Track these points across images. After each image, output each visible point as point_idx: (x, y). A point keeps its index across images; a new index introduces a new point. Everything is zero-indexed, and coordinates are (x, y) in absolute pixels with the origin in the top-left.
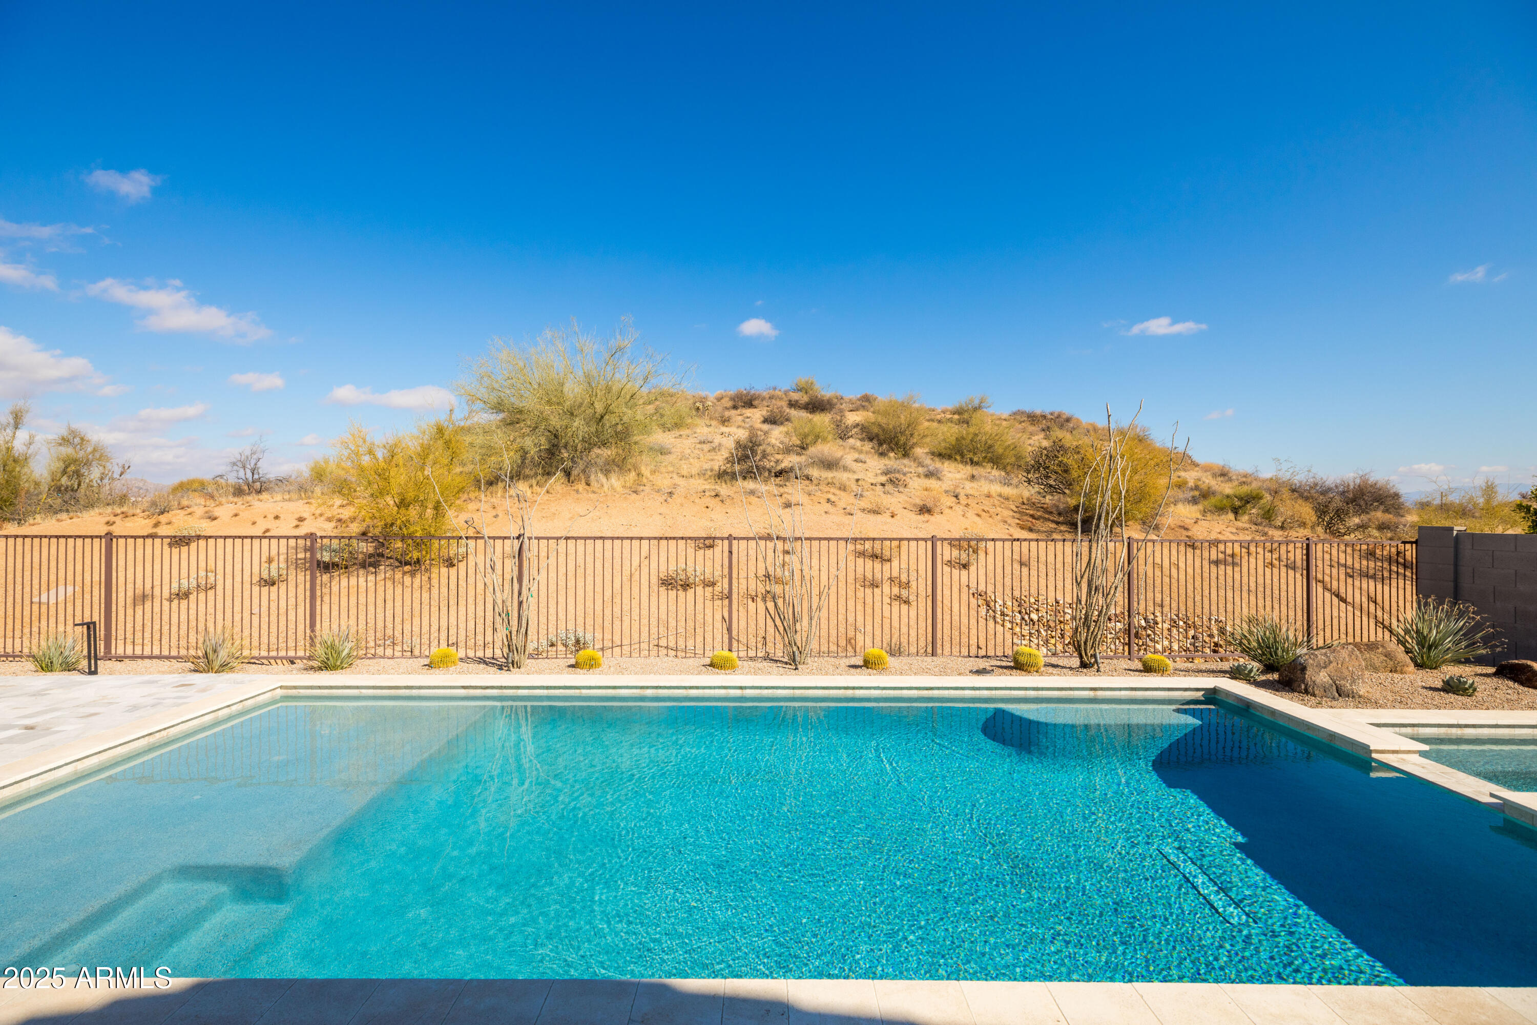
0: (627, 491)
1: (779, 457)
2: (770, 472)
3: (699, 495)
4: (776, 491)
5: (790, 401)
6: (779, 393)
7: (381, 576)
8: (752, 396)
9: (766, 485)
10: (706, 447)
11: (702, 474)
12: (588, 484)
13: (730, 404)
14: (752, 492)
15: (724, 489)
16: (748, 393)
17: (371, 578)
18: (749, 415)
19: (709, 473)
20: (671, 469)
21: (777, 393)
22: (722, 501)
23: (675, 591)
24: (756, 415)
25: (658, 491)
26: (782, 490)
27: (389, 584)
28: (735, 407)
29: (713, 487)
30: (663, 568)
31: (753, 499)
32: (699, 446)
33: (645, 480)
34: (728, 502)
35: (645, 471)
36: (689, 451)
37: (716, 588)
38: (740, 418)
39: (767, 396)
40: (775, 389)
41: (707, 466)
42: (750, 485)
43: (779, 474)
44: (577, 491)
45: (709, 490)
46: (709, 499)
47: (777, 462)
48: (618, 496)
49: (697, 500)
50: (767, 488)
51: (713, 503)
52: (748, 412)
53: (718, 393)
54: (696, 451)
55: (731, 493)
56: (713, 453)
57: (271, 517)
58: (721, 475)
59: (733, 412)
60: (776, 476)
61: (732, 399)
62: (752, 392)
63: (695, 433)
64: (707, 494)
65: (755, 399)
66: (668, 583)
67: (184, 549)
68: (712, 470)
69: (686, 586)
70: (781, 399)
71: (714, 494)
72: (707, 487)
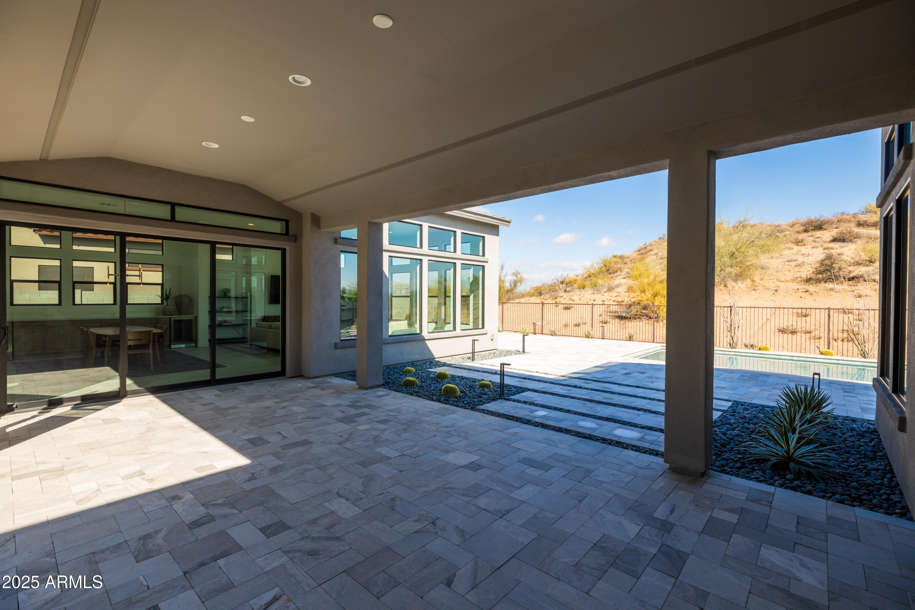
0: (749, 289)
1: (851, 268)
2: (844, 278)
3: (795, 291)
4: (849, 288)
5: (859, 222)
6: (848, 217)
7: (644, 323)
8: (821, 222)
9: (842, 285)
10: (793, 264)
11: (794, 280)
12: (725, 286)
13: (802, 228)
14: (832, 289)
15: (811, 288)
16: (818, 221)
17: (630, 324)
18: (819, 236)
19: (799, 279)
20: (772, 277)
21: (845, 217)
22: (811, 294)
23: (787, 335)
24: (827, 235)
25: (768, 289)
26: (854, 288)
27: (647, 325)
28: (806, 231)
29: (804, 287)
30: (777, 324)
31: (831, 293)
32: (787, 263)
33: (757, 284)
34: (815, 295)
35: (756, 278)
36: (781, 267)
37: (812, 334)
38: (812, 239)
39: (836, 220)
40: (843, 214)
41: (798, 275)
42: (830, 285)
43: (853, 279)
44: (721, 290)
45: (802, 289)
46: (802, 293)
47: (850, 272)
48: (744, 292)
49: (794, 294)
50: (843, 287)
51: (803, 295)
52: (818, 233)
53: (790, 221)
54: (787, 267)
55: (817, 290)
56: (799, 267)
57: (592, 300)
58: (808, 280)
59: (805, 235)
60: (849, 280)
61: (802, 225)
62: (822, 219)
63: (782, 255)
64: (800, 290)
65: (825, 224)
66: (782, 331)
67: (569, 310)
68: (801, 278)
69: (793, 332)
70: (849, 221)
71: (805, 290)
72: (800, 287)
